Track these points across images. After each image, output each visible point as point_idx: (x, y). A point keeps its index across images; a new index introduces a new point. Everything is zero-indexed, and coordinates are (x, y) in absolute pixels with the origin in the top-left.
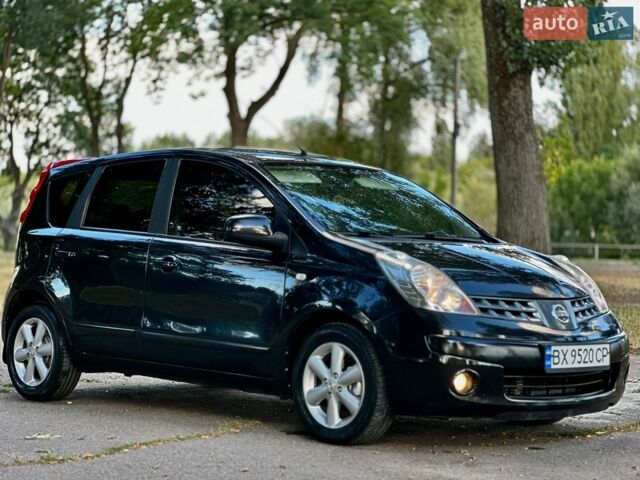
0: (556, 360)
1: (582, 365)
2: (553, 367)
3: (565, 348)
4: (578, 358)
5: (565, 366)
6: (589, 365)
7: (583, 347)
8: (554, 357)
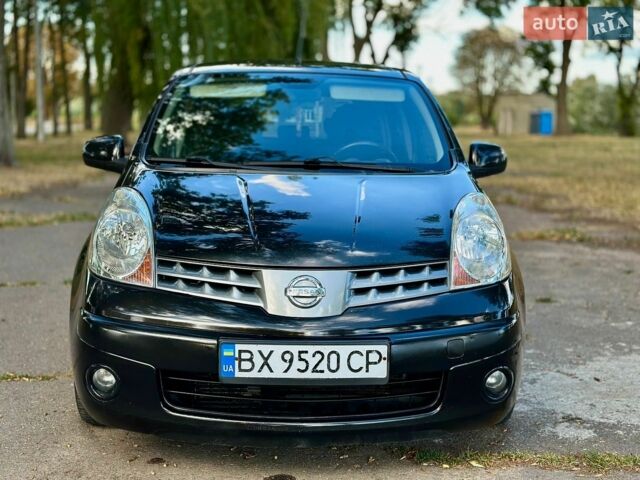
0: (246, 365)
1: (309, 375)
2: (238, 374)
3: (266, 349)
4: (298, 364)
5: (266, 374)
6: (327, 375)
7: (312, 349)
8: (241, 360)
